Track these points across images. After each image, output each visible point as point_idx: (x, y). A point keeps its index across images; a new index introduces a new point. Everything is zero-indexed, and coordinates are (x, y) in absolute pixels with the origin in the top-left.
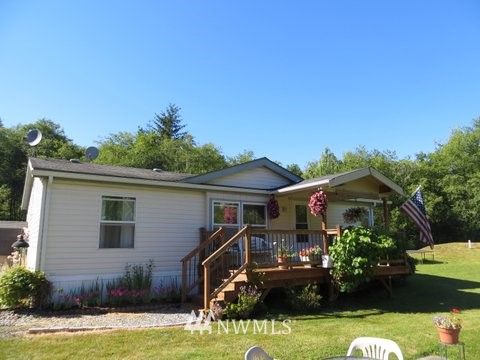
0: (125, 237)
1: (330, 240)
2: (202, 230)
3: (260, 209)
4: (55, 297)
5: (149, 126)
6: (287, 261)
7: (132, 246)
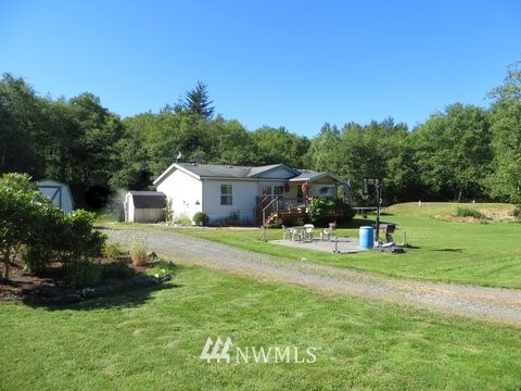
0: (228, 200)
2: (257, 198)
3: (281, 188)
4: (210, 222)
5: (180, 100)
6: (292, 210)
7: (231, 204)
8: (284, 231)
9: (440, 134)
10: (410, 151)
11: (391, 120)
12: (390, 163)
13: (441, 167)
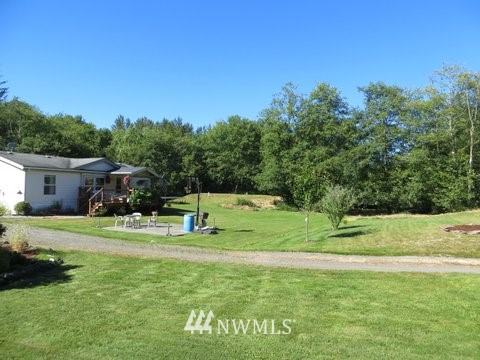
0: (51, 190)
1: (130, 193)
2: (80, 188)
3: (102, 180)
4: (33, 212)
6: (115, 200)
7: (54, 193)
8: (117, 219)
9: (223, 138)
10: (200, 150)
11: (180, 120)
12: (186, 159)
13: (224, 165)
